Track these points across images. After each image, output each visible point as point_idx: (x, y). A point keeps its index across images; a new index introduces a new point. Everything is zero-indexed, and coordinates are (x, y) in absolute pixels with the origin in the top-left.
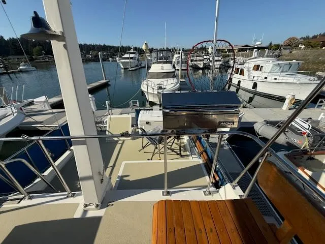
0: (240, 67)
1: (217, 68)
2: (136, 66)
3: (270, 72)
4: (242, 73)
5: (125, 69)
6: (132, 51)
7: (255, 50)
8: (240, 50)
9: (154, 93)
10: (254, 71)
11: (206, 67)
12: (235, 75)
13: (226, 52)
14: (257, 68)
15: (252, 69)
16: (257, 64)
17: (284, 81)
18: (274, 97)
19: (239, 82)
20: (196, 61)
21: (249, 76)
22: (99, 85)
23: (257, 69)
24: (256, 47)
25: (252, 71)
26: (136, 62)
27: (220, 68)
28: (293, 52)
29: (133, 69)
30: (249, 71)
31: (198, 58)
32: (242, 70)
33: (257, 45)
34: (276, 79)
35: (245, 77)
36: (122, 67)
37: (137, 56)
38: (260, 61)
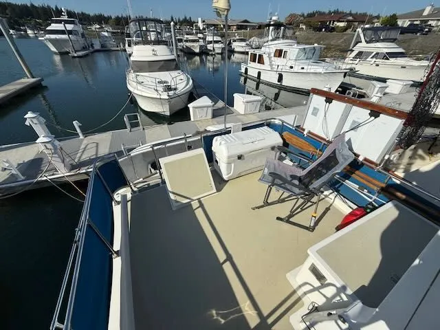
0: (258, 52)
1: (218, 54)
2: (84, 48)
3: (296, 60)
4: (261, 61)
5: (63, 54)
6: (66, 18)
7: (271, 28)
8: (240, 27)
9: (162, 97)
10: (276, 58)
11: (204, 52)
12: (253, 64)
13: (222, 29)
14: (279, 53)
15: (272, 55)
16: (279, 48)
17: (312, 71)
18: (303, 92)
19: (259, 73)
20: (186, 41)
21: (271, 65)
22: (23, 88)
23: (280, 56)
24: (272, 23)
25: (273, 59)
26: (82, 41)
27: (221, 54)
28: (296, 33)
29: (80, 53)
30: (270, 58)
31: (190, 37)
32: (261, 56)
33: (274, 21)
34: (303, 68)
35: (266, 66)
36: (53, 49)
37: (79, 28)
38: (281, 44)
